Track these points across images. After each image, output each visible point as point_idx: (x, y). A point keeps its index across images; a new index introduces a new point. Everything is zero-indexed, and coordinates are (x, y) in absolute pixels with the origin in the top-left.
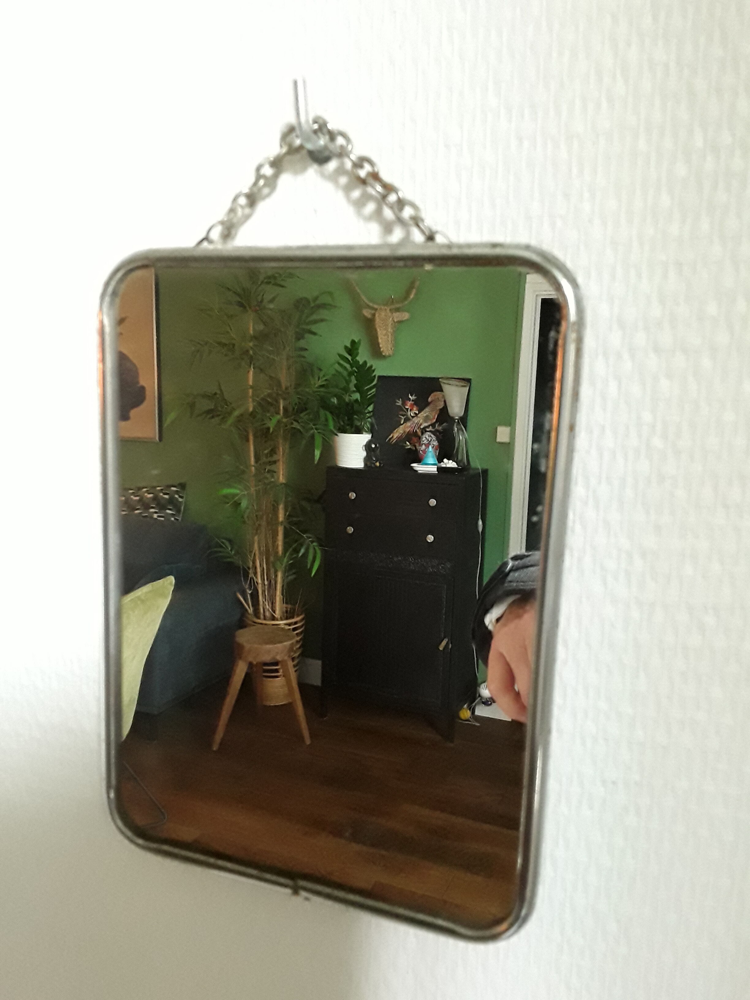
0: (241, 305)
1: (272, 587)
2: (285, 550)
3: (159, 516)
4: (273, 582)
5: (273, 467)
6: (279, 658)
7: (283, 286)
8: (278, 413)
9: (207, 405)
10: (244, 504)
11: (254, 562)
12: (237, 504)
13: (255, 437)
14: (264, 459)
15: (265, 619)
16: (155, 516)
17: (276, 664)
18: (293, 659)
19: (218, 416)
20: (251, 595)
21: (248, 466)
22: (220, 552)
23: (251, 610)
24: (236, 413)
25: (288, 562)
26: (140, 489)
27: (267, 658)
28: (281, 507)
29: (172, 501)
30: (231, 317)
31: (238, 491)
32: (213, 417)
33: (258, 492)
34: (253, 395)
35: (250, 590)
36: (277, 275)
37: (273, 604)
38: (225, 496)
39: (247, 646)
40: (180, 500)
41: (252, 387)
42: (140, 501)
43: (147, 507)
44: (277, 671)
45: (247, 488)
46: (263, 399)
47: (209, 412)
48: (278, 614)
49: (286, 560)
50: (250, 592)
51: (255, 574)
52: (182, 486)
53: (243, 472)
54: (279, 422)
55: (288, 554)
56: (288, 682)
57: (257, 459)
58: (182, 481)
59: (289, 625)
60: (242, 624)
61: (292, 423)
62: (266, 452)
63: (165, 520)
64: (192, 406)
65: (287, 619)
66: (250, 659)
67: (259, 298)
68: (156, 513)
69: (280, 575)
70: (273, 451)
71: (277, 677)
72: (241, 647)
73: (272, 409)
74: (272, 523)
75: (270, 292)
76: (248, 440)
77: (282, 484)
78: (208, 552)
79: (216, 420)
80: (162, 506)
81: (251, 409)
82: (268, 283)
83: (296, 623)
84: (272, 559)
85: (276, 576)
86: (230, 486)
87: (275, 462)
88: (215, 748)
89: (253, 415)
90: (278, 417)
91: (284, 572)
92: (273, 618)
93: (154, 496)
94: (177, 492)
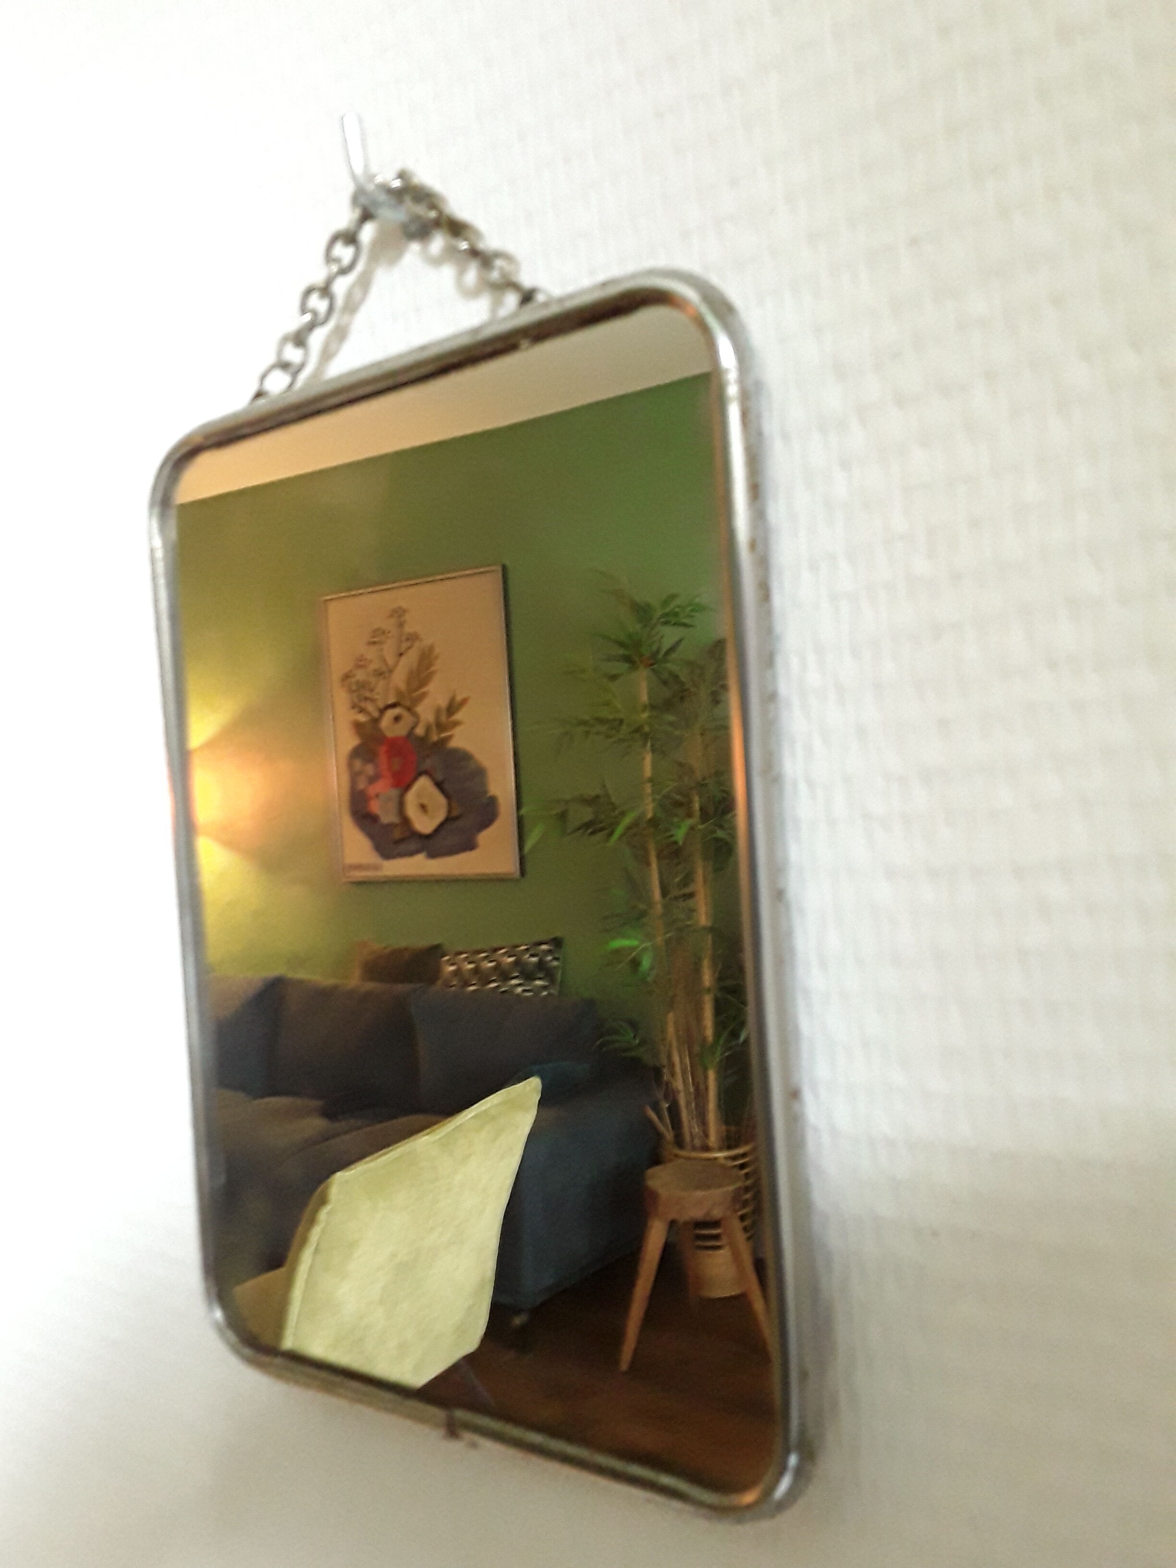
0: (627, 659)
1: (700, 1094)
2: (717, 1035)
3: (525, 991)
4: (702, 1087)
5: (691, 903)
6: (717, 1213)
7: (685, 625)
8: (690, 815)
9: (586, 814)
10: (646, 963)
11: (669, 1056)
12: (635, 963)
13: (659, 857)
14: (675, 892)
15: (694, 1148)
16: (520, 989)
17: (716, 1224)
18: (742, 1218)
19: (601, 830)
20: (670, 1109)
21: (651, 904)
22: (617, 1041)
23: (669, 1135)
24: (627, 821)
25: (722, 1053)
26: (496, 950)
27: (698, 1214)
28: (706, 963)
29: (541, 965)
30: (613, 678)
31: (635, 943)
32: (592, 833)
33: (668, 942)
34: (653, 792)
35: (667, 1102)
36: (677, 610)
37: (704, 1123)
38: (617, 951)
39: (663, 1193)
40: (555, 963)
41: (651, 780)
42: (495, 968)
43: (504, 975)
44: (717, 1237)
45: (649, 937)
46: (666, 797)
47: (587, 825)
48: (713, 1139)
49: (718, 1053)
50: (667, 1105)
51: (673, 1074)
52: (557, 943)
53: (643, 914)
54: (692, 828)
55: (721, 1041)
56: (736, 1257)
57: (665, 892)
58: (558, 934)
59: (734, 1158)
60: (656, 1160)
61: (714, 832)
62: (677, 880)
63: (535, 993)
64: (563, 816)
65: (729, 1148)
66: (673, 1215)
67: (654, 648)
68: (520, 985)
69: (712, 1075)
70: (688, 879)
71: (718, 1248)
72: (654, 1196)
73: (681, 811)
74: (694, 992)
75: (669, 635)
76: (648, 864)
77: (704, 928)
78: (598, 1042)
79: (599, 836)
80: (528, 976)
81: (650, 815)
82: (666, 623)
83: (744, 1155)
84: (697, 1049)
85: (706, 1077)
86: (624, 936)
87: (691, 895)
88: (624, 1366)
89: (654, 822)
90: (690, 822)
91: (718, 1073)
92: (706, 1148)
93: (516, 958)
94: (550, 952)
